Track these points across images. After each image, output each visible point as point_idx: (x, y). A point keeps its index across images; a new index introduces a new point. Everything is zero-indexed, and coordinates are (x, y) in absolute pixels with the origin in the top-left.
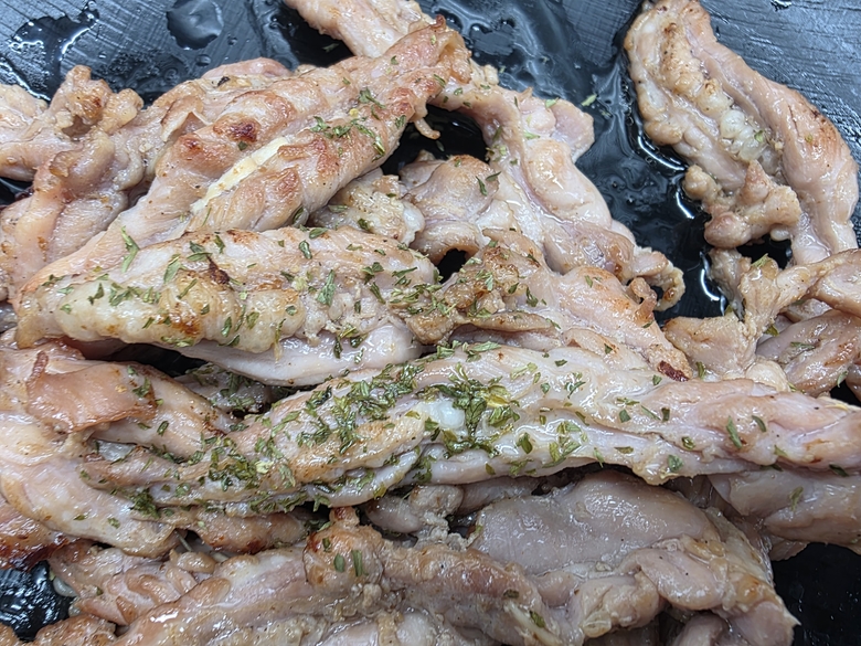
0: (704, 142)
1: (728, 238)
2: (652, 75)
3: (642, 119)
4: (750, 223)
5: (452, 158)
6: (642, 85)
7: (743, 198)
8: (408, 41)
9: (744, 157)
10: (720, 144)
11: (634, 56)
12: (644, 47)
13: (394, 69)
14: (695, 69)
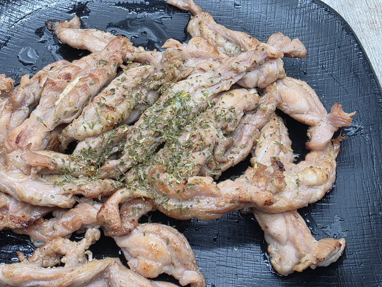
12: (194, 30)
13: (108, 52)
14: (211, 33)
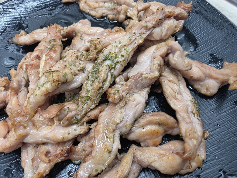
0: (106, 11)
1: (122, 19)
2: (90, 10)
3: (95, 16)
4: (123, 14)
5: (73, 40)
6: (90, 13)
7: (119, 13)
8: (49, 30)
9: (113, 8)
10: (108, 9)
11: (84, 10)
12: (84, 8)
13: (51, 35)
14: (94, 3)
